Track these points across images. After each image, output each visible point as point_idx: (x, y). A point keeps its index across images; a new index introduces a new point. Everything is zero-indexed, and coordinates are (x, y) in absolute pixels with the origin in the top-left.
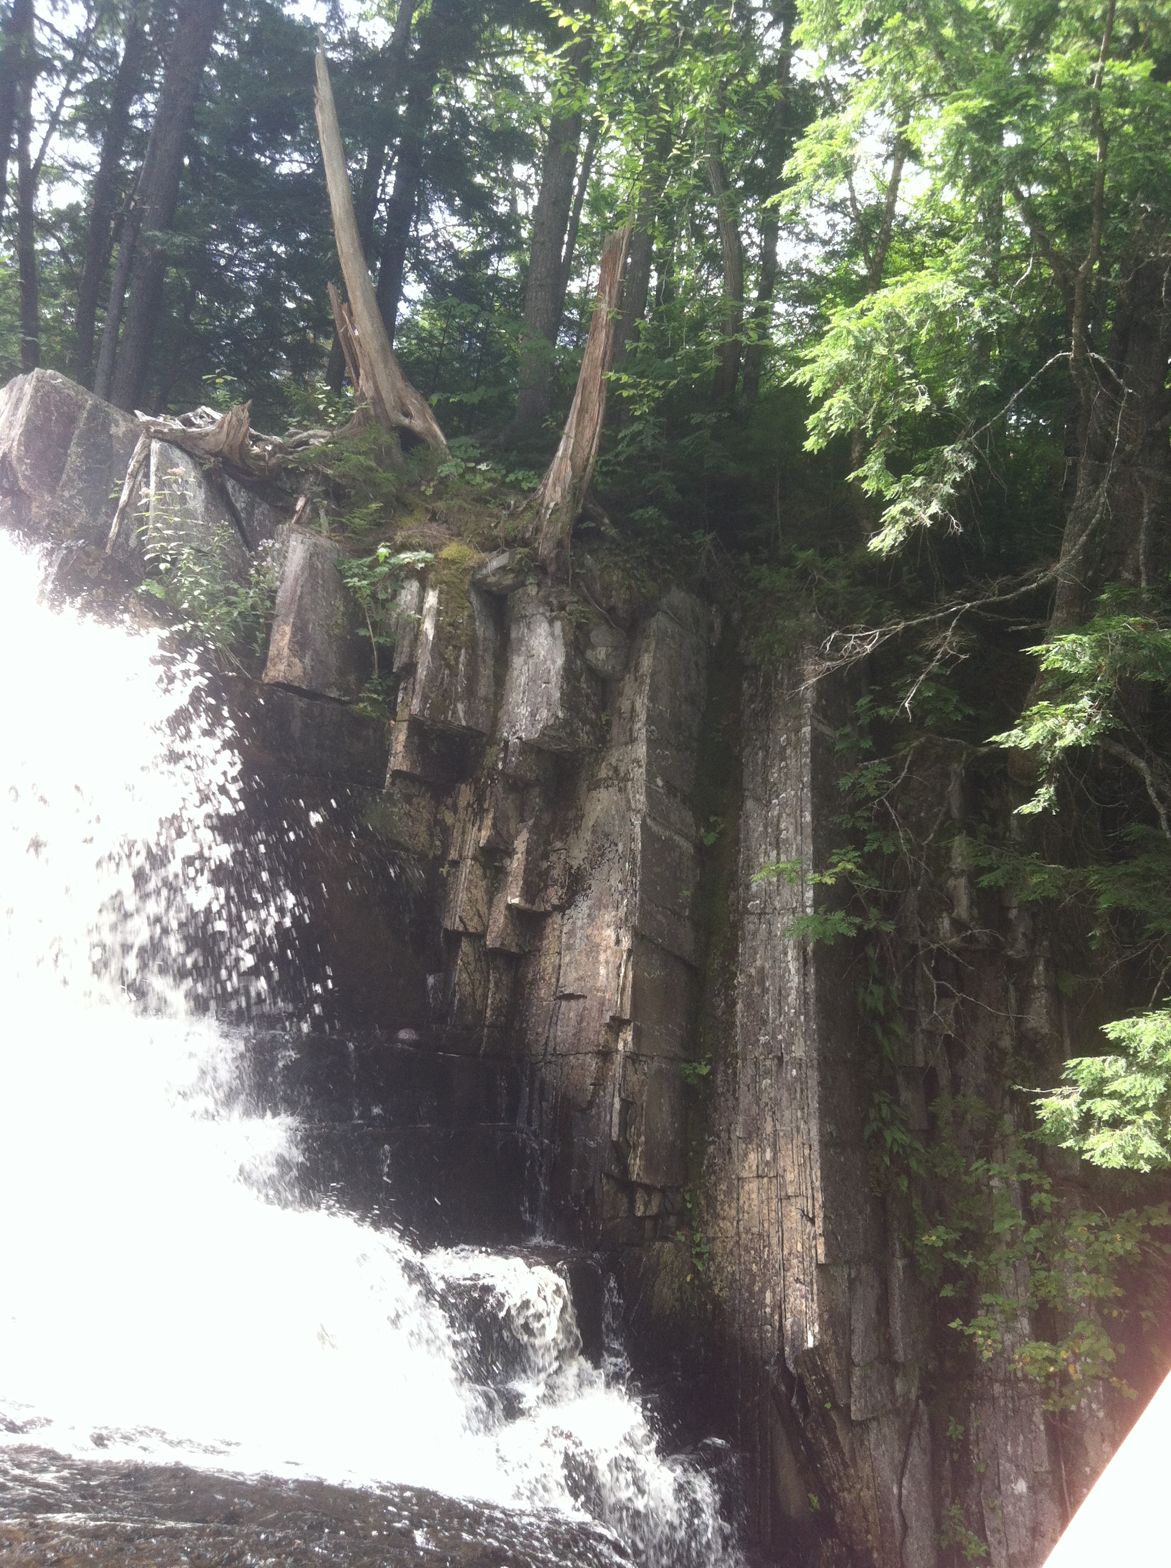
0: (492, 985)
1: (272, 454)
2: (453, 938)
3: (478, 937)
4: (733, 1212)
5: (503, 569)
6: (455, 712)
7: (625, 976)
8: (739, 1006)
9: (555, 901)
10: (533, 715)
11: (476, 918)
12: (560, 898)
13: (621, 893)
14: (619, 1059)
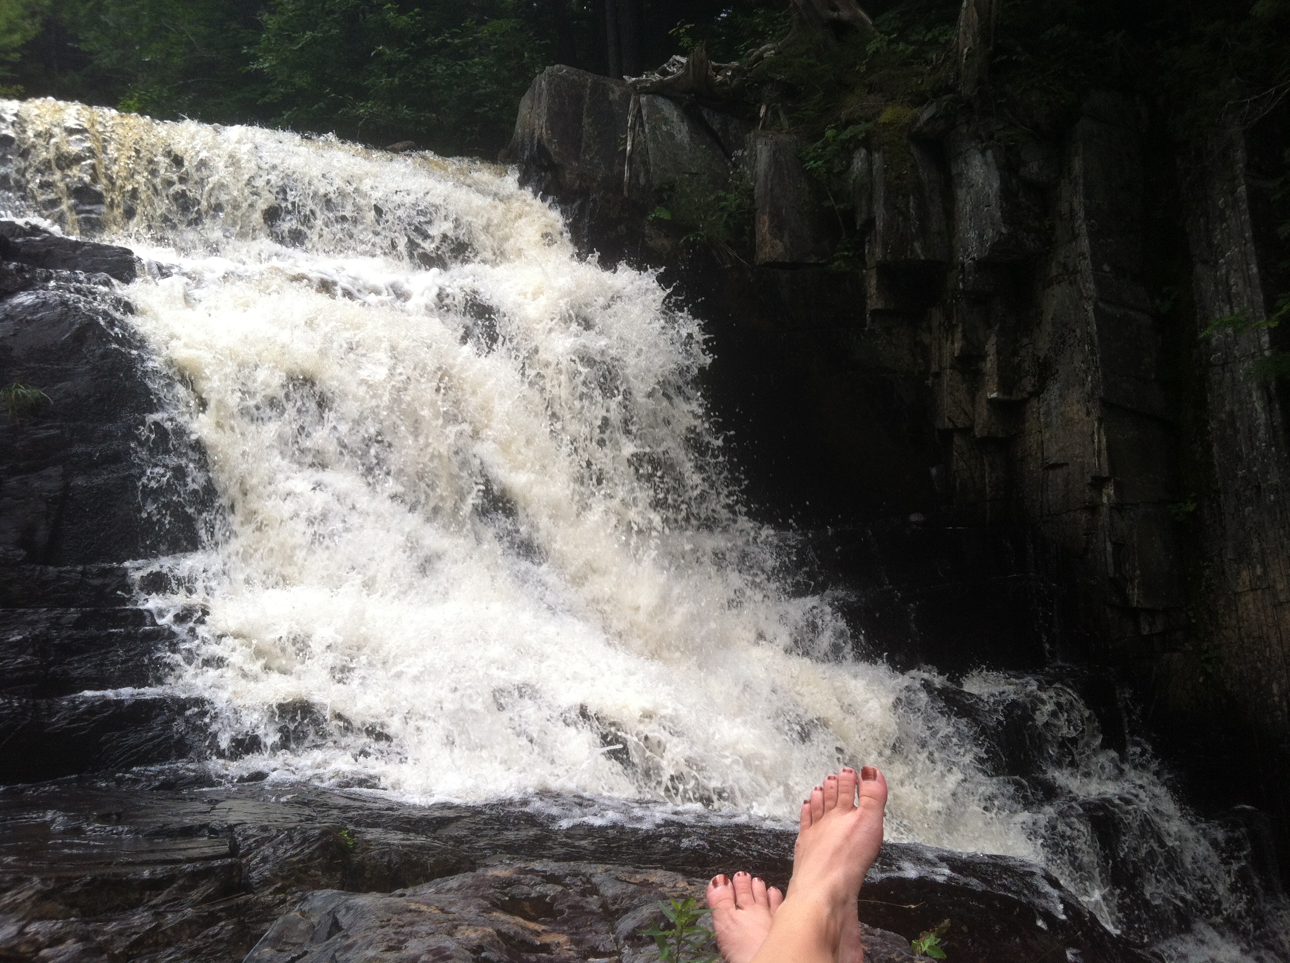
0: (987, 467)
1: (732, 78)
2: (948, 435)
3: (967, 431)
4: (1234, 622)
5: (933, 118)
6: (913, 251)
7: (1099, 442)
8: (1215, 448)
9: (1029, 389)
10: (981, 236)
11: (962, 416)
12: (1034, 386)
13: (1085, 372)
14: (1105, 511)
